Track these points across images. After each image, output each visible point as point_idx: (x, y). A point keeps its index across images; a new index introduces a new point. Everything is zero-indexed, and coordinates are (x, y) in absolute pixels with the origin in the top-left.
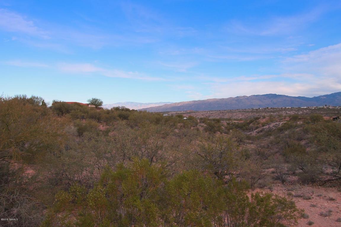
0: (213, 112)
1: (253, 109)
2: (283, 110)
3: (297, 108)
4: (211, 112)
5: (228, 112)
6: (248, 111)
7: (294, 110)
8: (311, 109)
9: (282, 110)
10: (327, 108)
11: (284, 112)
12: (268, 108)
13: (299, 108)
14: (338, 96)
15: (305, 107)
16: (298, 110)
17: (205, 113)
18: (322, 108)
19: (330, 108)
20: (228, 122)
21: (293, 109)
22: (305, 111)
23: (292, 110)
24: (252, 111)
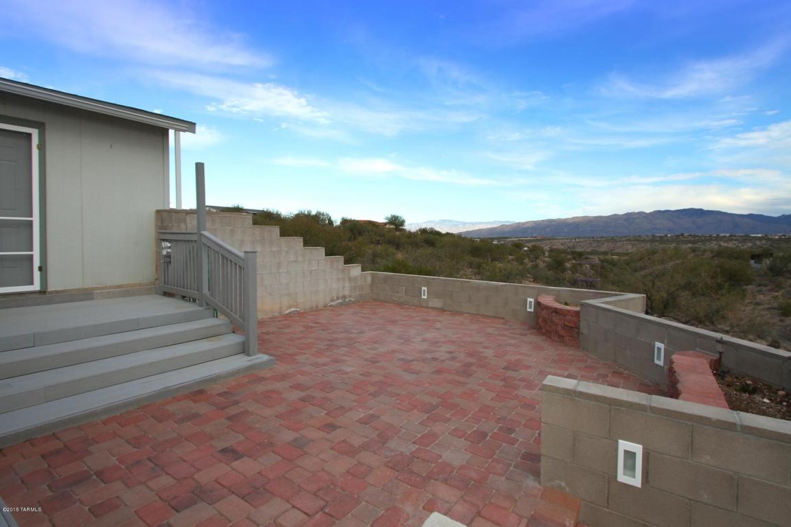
0: (581, 240)
1: (654, 236)
2: (712, 240)
3: (742, 236)
4: (577, 240)
5: (608, 241)
6: (645, 240)
7: (736, 240)
8: (771, 239)
9: (710, 239)
11: (715, 242)
12: (682, 235)
13: (747, 236)
15: (760, 235)
16: (746, 240)
17: (566, 241)
20: (602, 257)
21: (734, 238)
22: (758, 242)
23: (732, 240)
24: (653, 239)
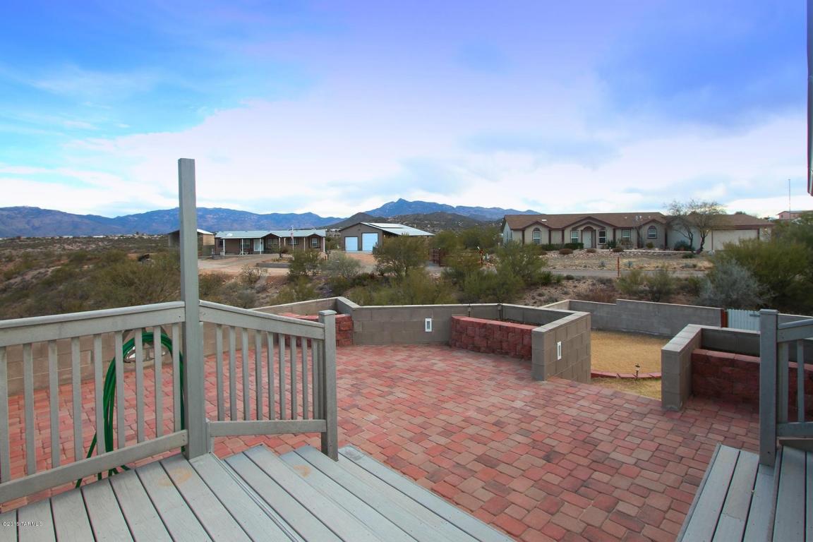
2: (55, 243)
3: (85, 238)
7: (79, 243)
8: (111, 240)
9: (53, 241)
10: (139, 237)
11: (58, 245)
12: (19, 238)
13: (90, 237)
14: (156, 217)
15: (102, 237)
16: (88, 241)
18: (132, 238)
19: (145, 237)
21: (79, 240)
22: (100, 244)
23: (76, 242)
